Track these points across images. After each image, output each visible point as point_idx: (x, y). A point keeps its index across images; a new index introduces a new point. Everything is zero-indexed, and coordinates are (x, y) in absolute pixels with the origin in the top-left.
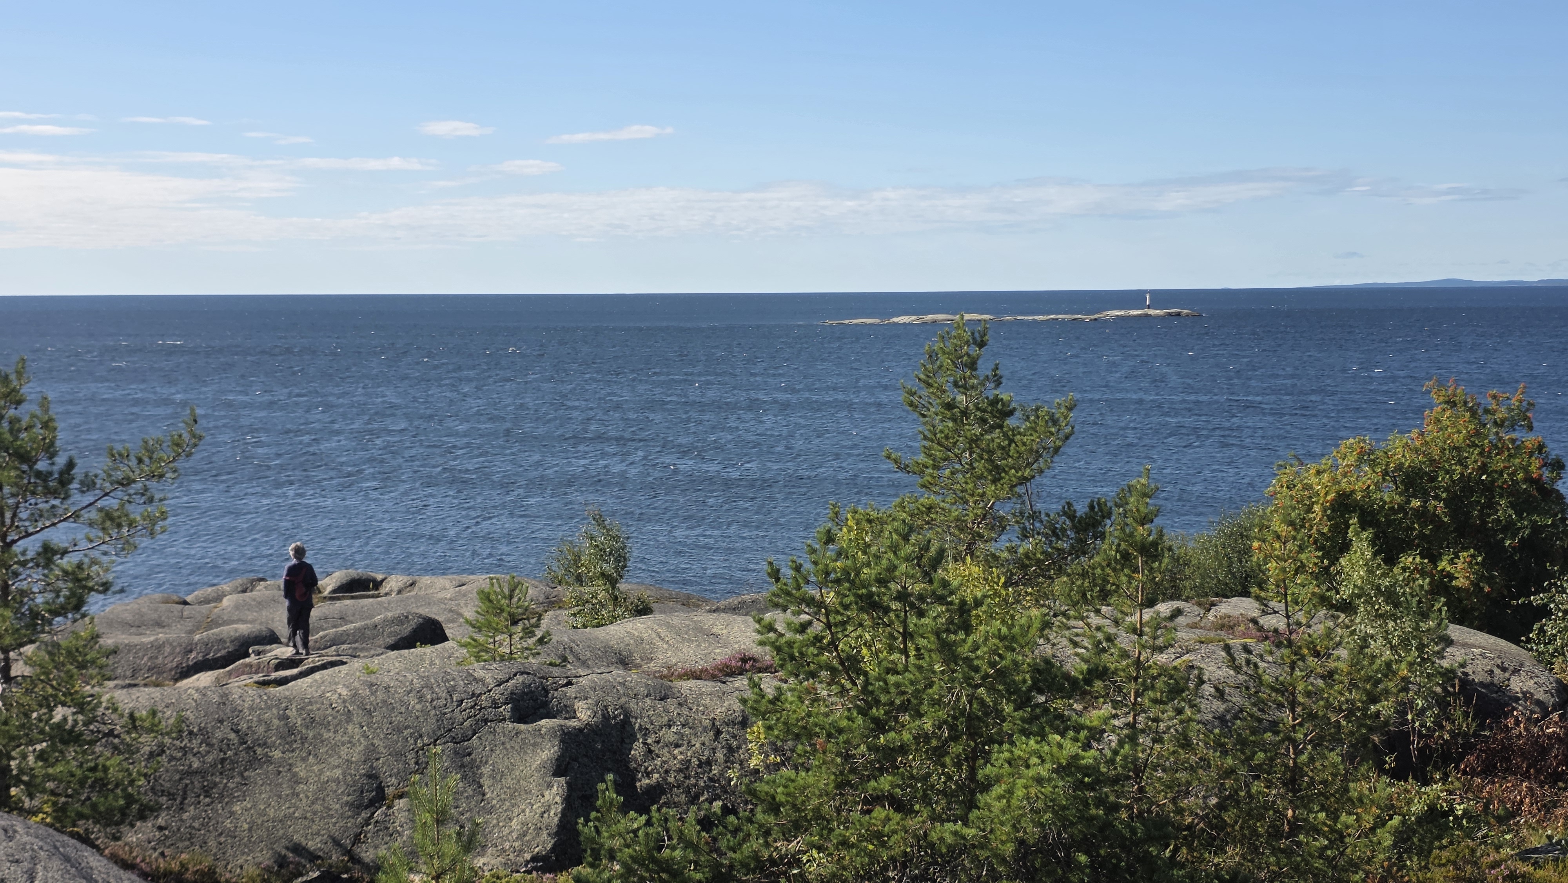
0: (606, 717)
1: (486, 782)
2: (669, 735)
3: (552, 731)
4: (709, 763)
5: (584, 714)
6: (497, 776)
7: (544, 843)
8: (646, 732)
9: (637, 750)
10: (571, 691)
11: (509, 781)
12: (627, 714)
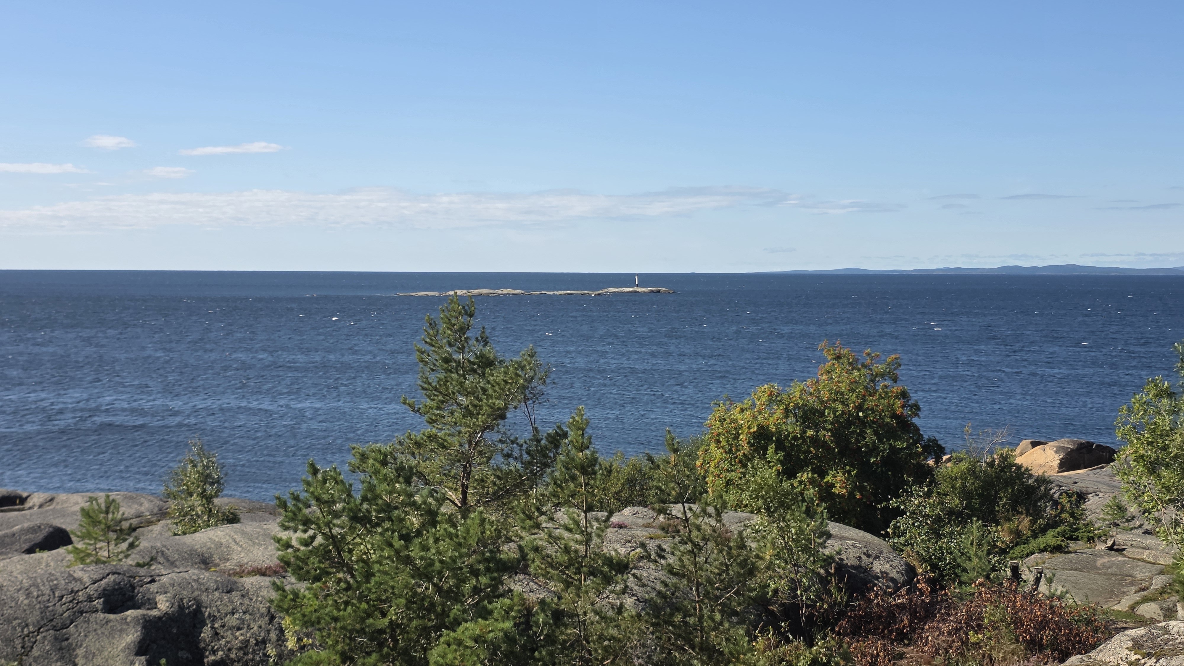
0: (181, 607)
1: (80, 662)
2: (232, 620)
3: (136, 620)
4: (264, 642)
5: (163, 605)
6: (89, 656)
8: (214, 619)
9: (206, 633)
10: (153, 587)
11: (99, 661)
12: (199, 605)
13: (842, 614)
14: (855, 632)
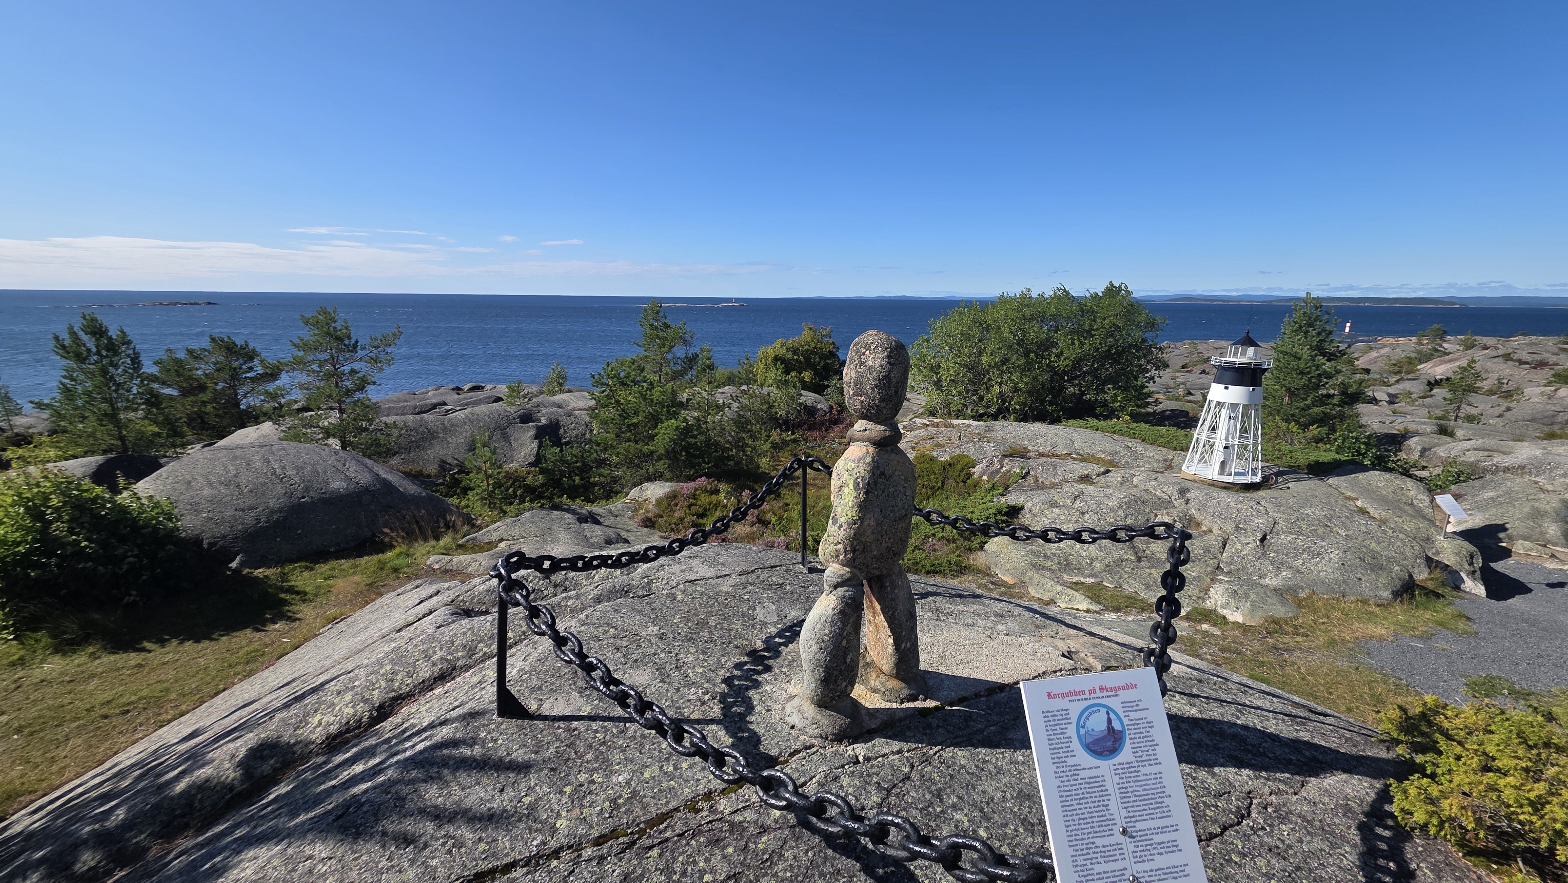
0: (551, 422)
1: (512, 442)
2: (572, 426)
3: (533, 426)
4: (585, 434)
5: (544, 421)
6: (516, 440)
7: (532, 459)
8: (564, 426)
9: (561, 431)
10: (539, 414)
11: (520, 441)
12: (558, 421)
13: (805, 423)
14: (810, 429)
